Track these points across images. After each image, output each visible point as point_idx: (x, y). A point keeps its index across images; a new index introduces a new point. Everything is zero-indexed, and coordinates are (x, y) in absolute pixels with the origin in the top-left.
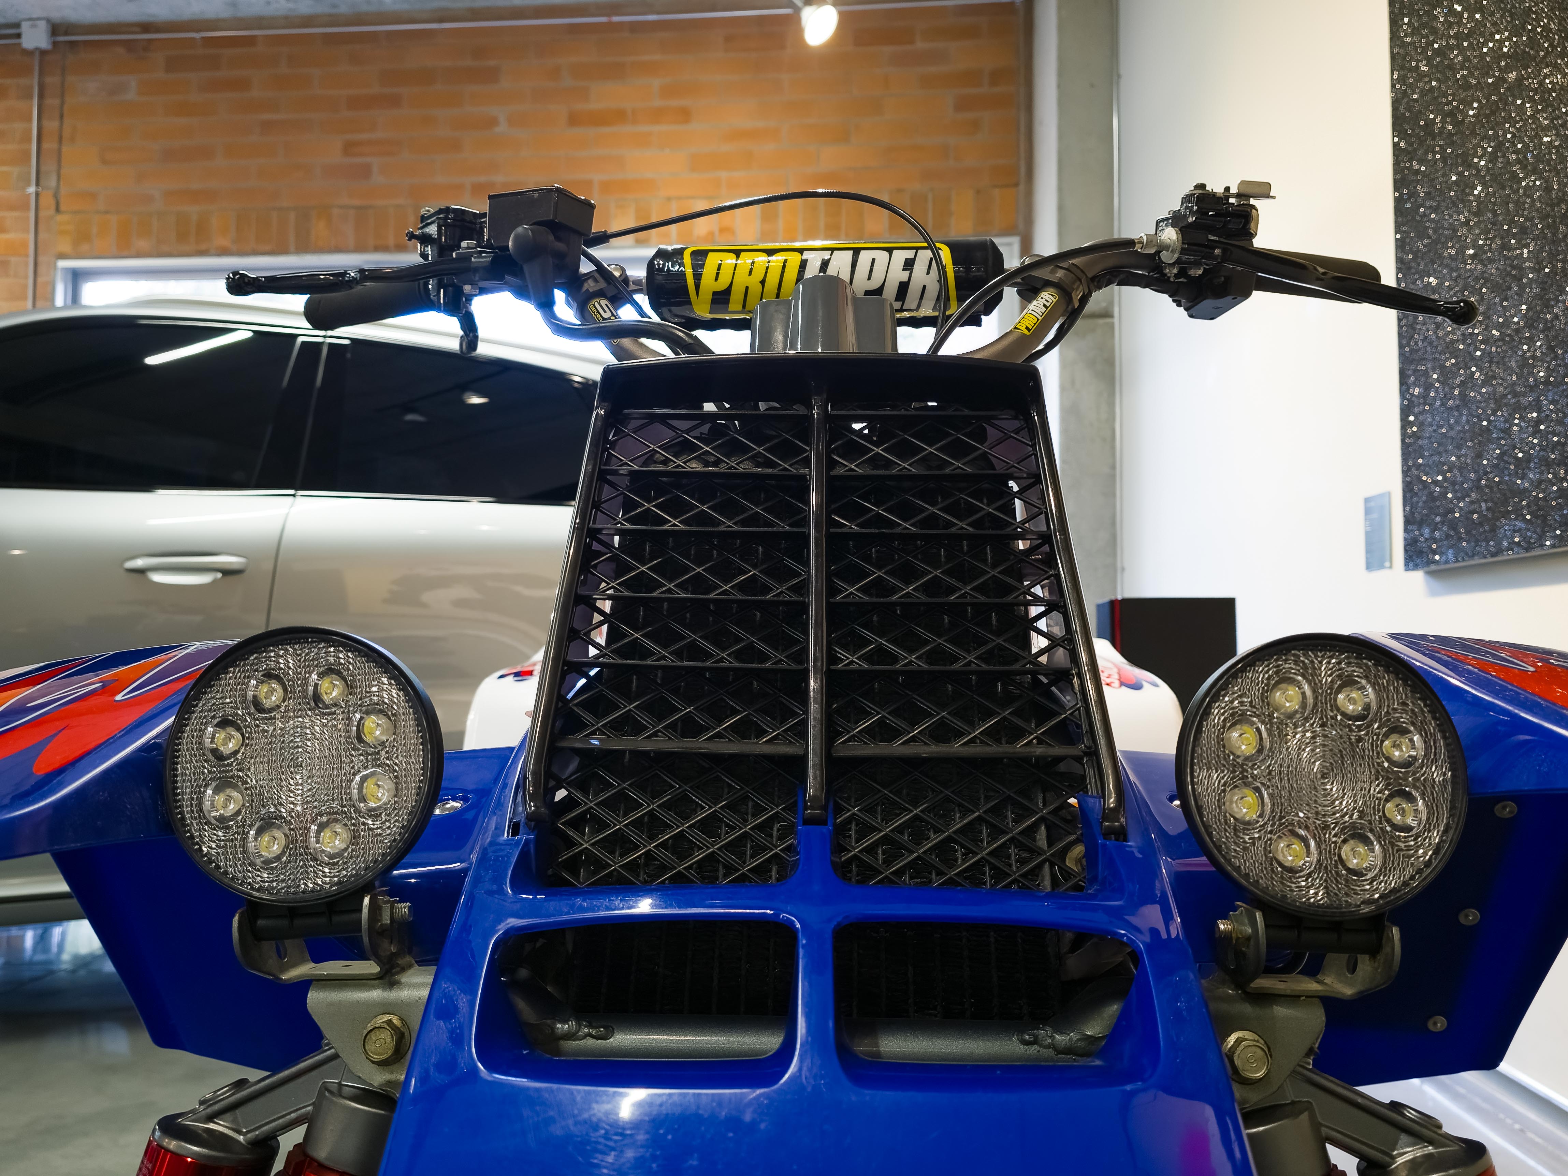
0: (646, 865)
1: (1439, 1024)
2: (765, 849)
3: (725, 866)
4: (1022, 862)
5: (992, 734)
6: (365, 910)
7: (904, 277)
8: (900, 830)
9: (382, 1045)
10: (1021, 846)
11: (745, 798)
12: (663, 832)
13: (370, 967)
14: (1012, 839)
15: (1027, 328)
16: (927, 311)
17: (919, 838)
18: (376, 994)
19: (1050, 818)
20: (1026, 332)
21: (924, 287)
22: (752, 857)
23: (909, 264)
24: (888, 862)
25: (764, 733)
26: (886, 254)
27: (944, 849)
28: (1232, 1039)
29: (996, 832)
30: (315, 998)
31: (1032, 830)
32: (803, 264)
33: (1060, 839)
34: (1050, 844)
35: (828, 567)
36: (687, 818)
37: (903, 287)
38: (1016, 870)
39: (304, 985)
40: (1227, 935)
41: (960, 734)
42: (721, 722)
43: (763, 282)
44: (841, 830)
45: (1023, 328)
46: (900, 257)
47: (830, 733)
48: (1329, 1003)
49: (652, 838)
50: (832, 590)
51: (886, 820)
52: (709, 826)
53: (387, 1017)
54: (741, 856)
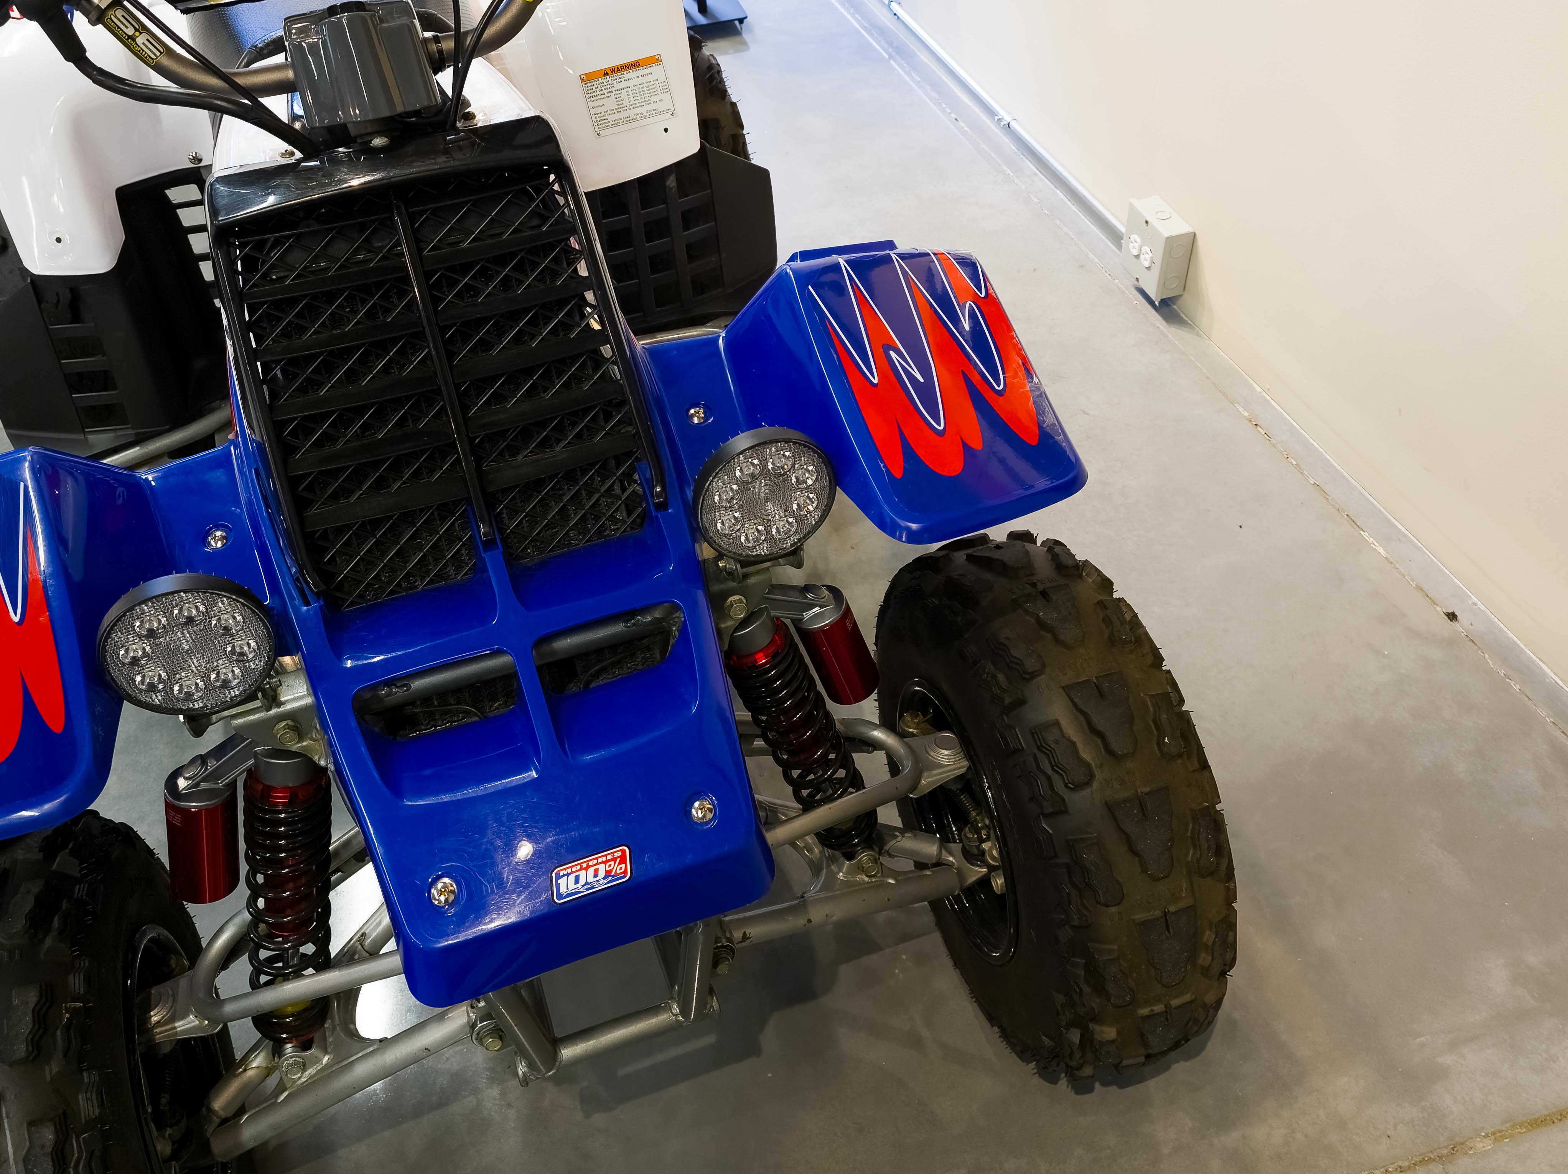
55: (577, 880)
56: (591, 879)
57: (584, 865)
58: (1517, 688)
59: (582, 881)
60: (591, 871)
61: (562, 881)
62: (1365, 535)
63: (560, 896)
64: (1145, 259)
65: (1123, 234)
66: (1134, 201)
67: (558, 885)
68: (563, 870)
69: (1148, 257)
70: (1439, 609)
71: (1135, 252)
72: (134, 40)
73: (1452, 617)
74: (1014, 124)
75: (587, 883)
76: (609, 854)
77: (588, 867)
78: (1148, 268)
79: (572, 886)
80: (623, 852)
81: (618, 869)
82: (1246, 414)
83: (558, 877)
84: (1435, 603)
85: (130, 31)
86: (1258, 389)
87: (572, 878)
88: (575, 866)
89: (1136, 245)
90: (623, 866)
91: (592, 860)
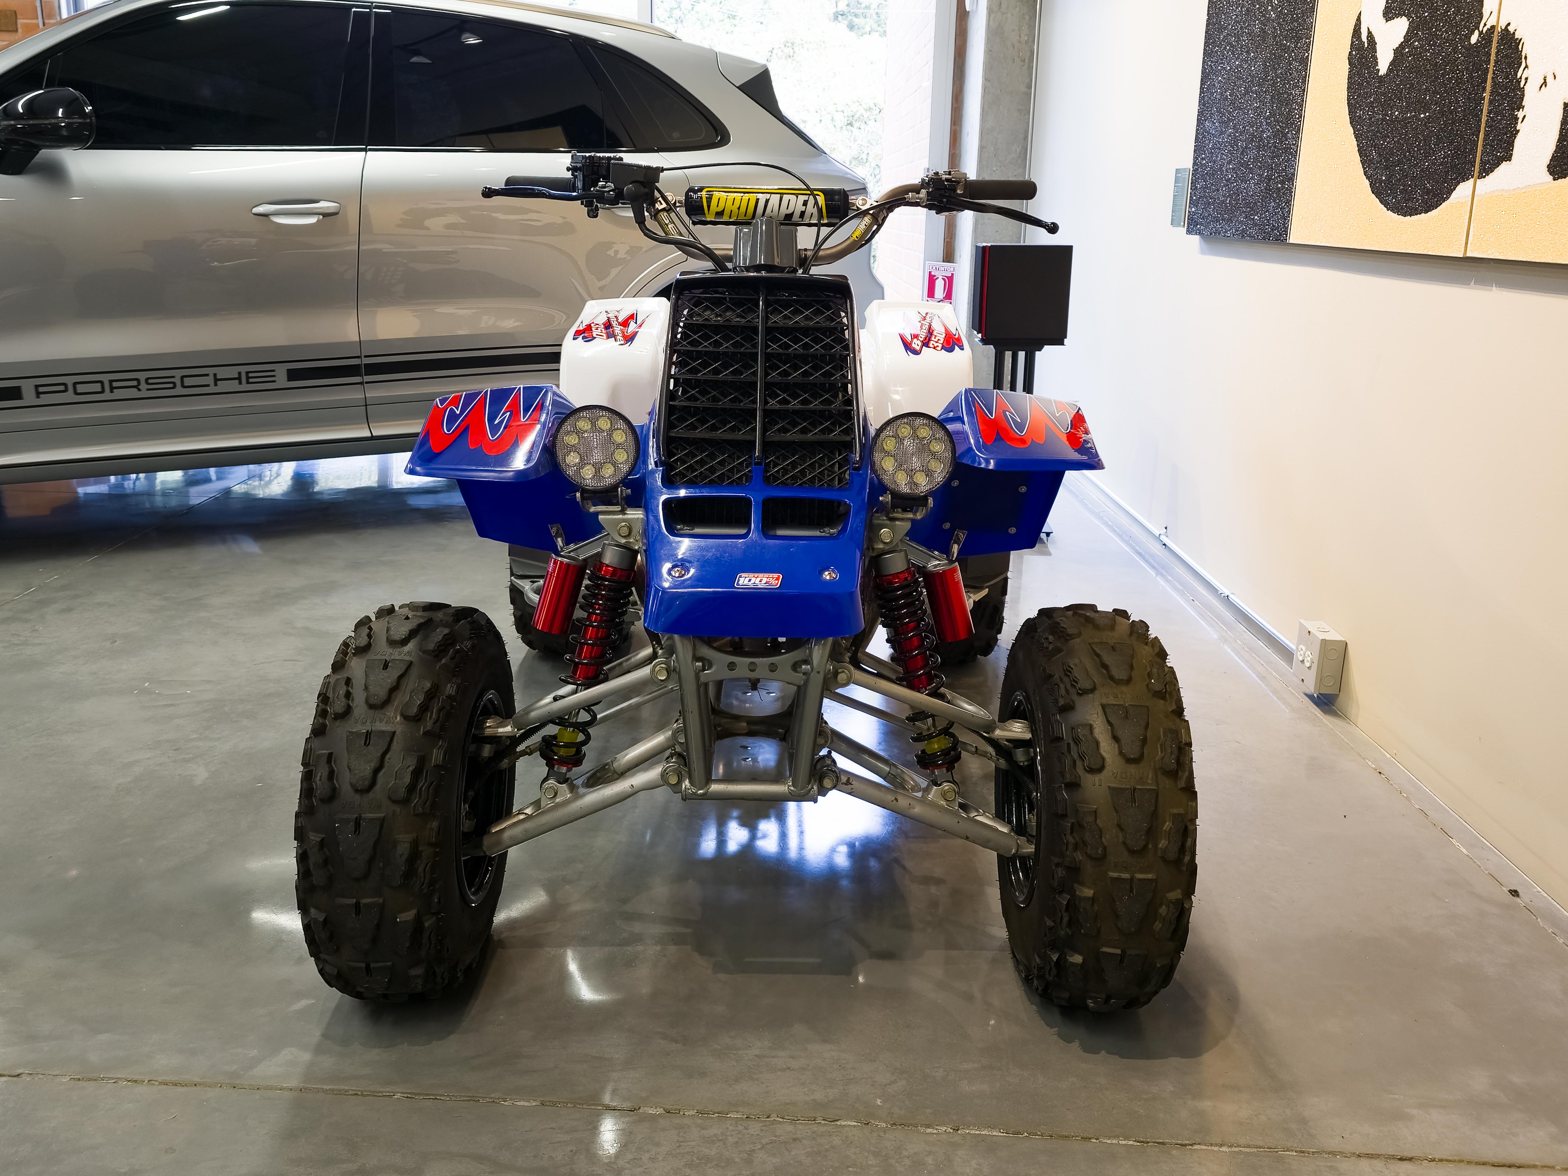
0: (700, 476)
1: (1013, 530)
2: (742, 471)
3: (727, 477)
4: (829, 476)
5: (822, 431)
6: (619, 492)
7: (803, 208)
8: (788, 465)
9: (625, 531)
10: (829, 471)
11: (734, 454)
12: (706, 465)
13: (617, 508)
14: (826, 468)
15: (857, 237)
16: (814, 221)
17: (794, 468)
18: (620, 516)
19: (839, 461)
20: (856, 239)
21: (812, 213)
22: (737, 473)
23: (805, 203)
24: (783, 476)
25: (741, 430)
26: (794, 197)
27: (802, 472)
28: (882, 531)
29: (820, 466)
30: (600, 517)
31: (833, 465)
32: (758, 200)
33: (843, 468)
34: (839, 470)
35: (765, 364)
36: (714, 460)
37: (803, 214)
38: (827, 479)
39: (597, 514)
40: (882, 502)
41: (811, 431)
42: (725, 426)
43: (739, 208)
44: (768, 464)
45: (855, 237)
46: (802, 198)
47: (764, 430)
48: (913, 521)
49: (702, 467)
50: (767, 374)
51: (784, 461)
52: (722, 463)
53: (625, 523)
54: (733, 473)
55: (750, 580)
56: (757, 581)
57: (756, 576)
58: (1561, 941)
59: (752, 581)
60: (759, 579)
61: (742, 580)
62: (1454, 841)
63: (738, 584)
64: (1308, 661)
65: (1294, 651)
66: (1302, 621)
67: (739, 580)
68: (743, 575)
69: (1309, 659)
70: (1504, 888)
71: (1301, 658)
72: (667, 226)
73: (1515, 893)
74: (1232, 597)
75: (754, 583)
76: (771, 575)
77: (758, 577)
78: (1309, 668)
79: (746, 582)
80: (779, 576)
81: (774, 582)
82: (1374, 766)
83: (740, 577)
84: (1501, 885)
85: (667, 222)
86: (1388, 756)
87: (747, 579)
88: (751, 575)
89: (1302, 652)
90: (777, 582)
91: (761, 575)
